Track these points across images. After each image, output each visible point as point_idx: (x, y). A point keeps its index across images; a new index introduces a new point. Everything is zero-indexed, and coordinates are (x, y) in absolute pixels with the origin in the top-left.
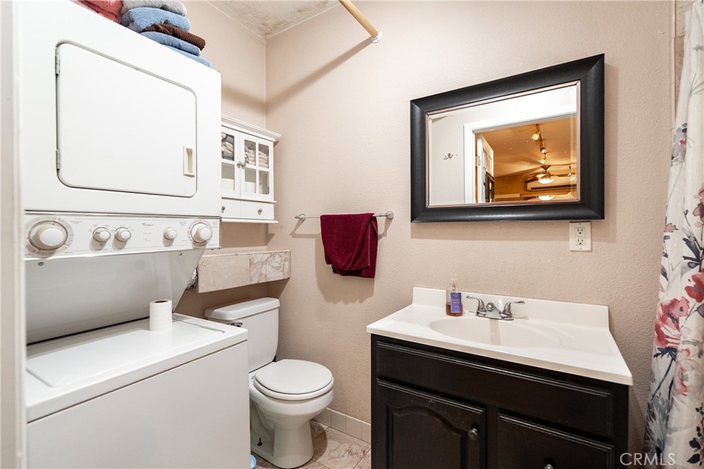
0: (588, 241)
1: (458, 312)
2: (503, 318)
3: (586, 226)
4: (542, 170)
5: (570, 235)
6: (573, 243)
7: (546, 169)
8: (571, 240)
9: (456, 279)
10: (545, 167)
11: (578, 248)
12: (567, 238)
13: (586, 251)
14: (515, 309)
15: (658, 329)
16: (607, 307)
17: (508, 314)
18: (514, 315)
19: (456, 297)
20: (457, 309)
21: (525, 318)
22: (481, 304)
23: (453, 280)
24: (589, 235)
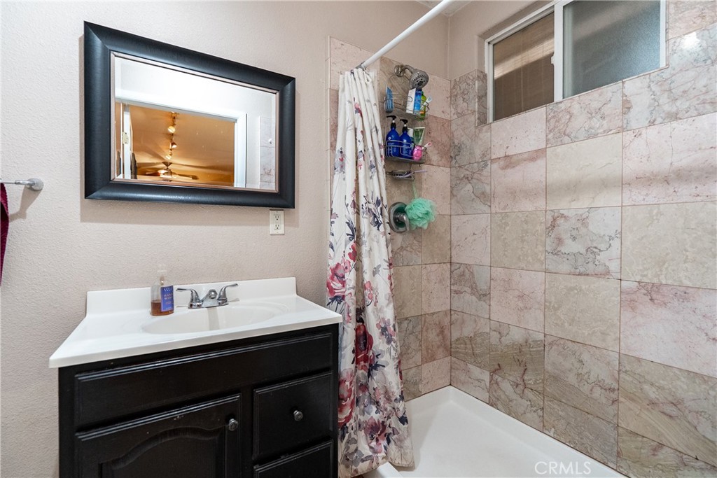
0: (282, 226)
1: (169, 309)
2: (220, 304)
3: (281, 213)
4: (163, 166)
5: (270, 222)
6: (272, 229)
7: (167, 166)
8: (270, 225)
9: (165, 271)
10: (167, 164)
11: (275, 232)
12: (268, 224)
13: (281, 235)
14: (230, 294)
15: (328, 285)
16: (294, 278)
17: (223, 300)
18: (228, 300)
19: (168, 292)
20: (167, 306)
21: (237, 300)
22: (194, 294)
23: (161, 272)
24: (283, 221)
